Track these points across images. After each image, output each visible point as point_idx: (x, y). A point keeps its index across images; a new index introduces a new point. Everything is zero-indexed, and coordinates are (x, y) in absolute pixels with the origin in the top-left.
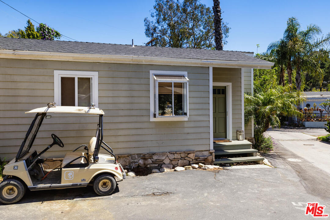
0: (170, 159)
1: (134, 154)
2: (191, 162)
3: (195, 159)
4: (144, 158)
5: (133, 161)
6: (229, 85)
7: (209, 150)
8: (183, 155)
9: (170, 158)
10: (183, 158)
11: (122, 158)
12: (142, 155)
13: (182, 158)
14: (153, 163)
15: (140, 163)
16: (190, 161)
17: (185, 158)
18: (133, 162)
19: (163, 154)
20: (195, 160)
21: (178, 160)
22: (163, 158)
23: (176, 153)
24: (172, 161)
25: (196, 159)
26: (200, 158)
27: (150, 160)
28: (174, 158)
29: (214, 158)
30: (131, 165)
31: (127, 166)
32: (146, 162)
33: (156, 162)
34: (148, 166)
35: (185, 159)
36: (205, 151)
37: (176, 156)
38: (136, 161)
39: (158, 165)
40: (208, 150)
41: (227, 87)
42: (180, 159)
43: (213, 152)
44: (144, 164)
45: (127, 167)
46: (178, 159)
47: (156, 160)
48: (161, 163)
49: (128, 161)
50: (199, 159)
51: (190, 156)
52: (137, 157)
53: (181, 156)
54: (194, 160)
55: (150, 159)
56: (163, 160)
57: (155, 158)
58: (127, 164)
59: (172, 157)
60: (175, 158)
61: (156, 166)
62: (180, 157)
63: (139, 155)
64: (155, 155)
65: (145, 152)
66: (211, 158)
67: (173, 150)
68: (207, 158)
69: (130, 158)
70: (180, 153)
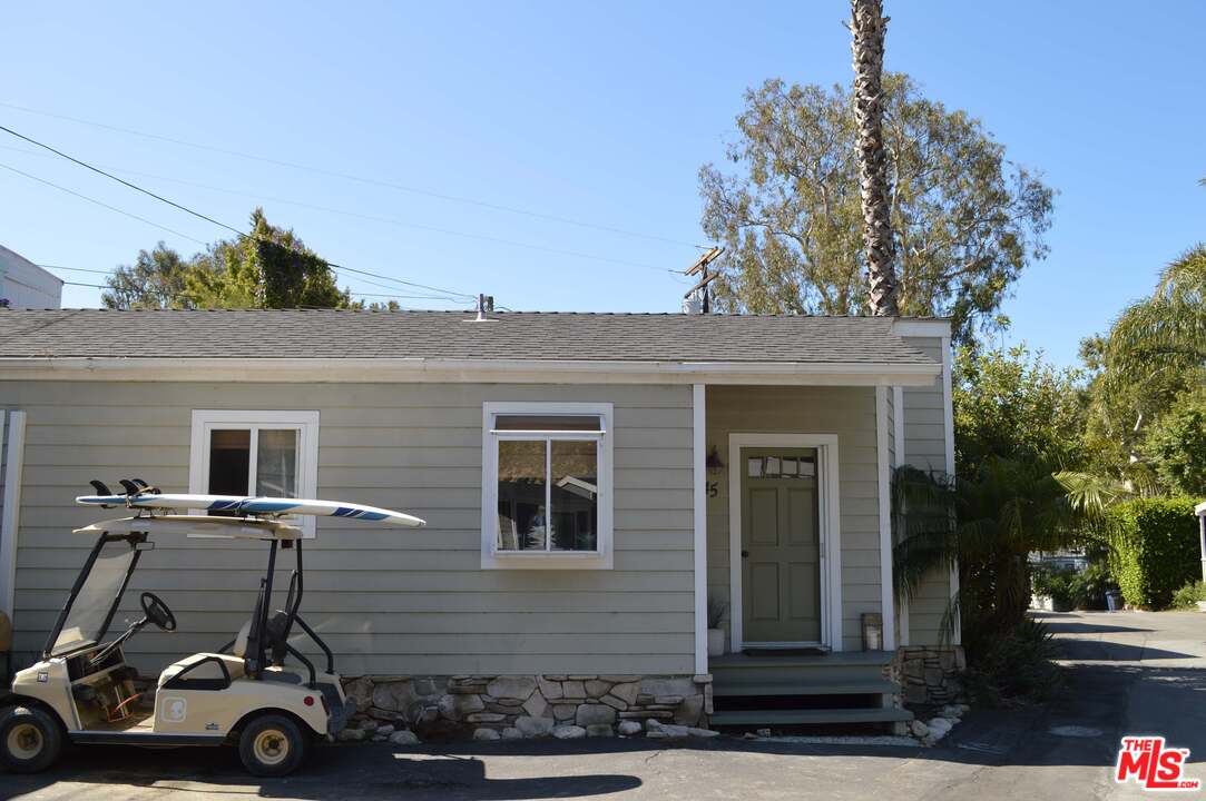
0: (546, 700)
1: (425, 677)
2: (622, 714)
3: (637, 704)
4: (459, 692)
5: (420, 698)
6: (829, 444)
7: (693, 675)
8: (594, 689)
9: (547, 697)
10: (593, 698)
11: (383, 686)
12: (450, 682)
13: (590, 697)
14: (489, 708)
15: (443, 708)
16: (618, 711)
17: (601, 699)
18: (420, 702)
19: (523, 681)
20: (637, 708)
21: (577, 706)
22: (524, 694)
23: (568, 680)
24: (554, 705)
25: (641, 704)
26: (657, 701)
27: (476, 698)
28: (563, 698)
29: (709, 703)
30: (416, 712)
31: (400, 713)
32: (464, 705)
33: (500, 708)
34: (471, 719)
35: (601, 703)
36: (678, 676)
37: (571, 690)
38: (430, 698)
39: (503, 716)
40: (688, 676)
41: (820, 451)
42: (582, 701)
43: (708, 683)
44: (458, 711)
45: (400, 717)
46: (577, 702)
47: (499, 699)
48: (516, 710)
49: (400, 697)
50: (656, 704)
51: (619, 691)
52: (434, 688)
53: (589, 691)
54: (633, 708)
55: (479, 694)
56: (524, 701)
57: (496, 691)
58: (400, 708)
59: (553, 691)
60: (567, 695)
61: (496, 719)
62: (584, 695)
63: (441, 679)
64: (494, 682)
65: (462, 669)
66: (701, 704)
67: (559, 670)
68: (682, 703)
69: (411, 689)
70: (584, 681)
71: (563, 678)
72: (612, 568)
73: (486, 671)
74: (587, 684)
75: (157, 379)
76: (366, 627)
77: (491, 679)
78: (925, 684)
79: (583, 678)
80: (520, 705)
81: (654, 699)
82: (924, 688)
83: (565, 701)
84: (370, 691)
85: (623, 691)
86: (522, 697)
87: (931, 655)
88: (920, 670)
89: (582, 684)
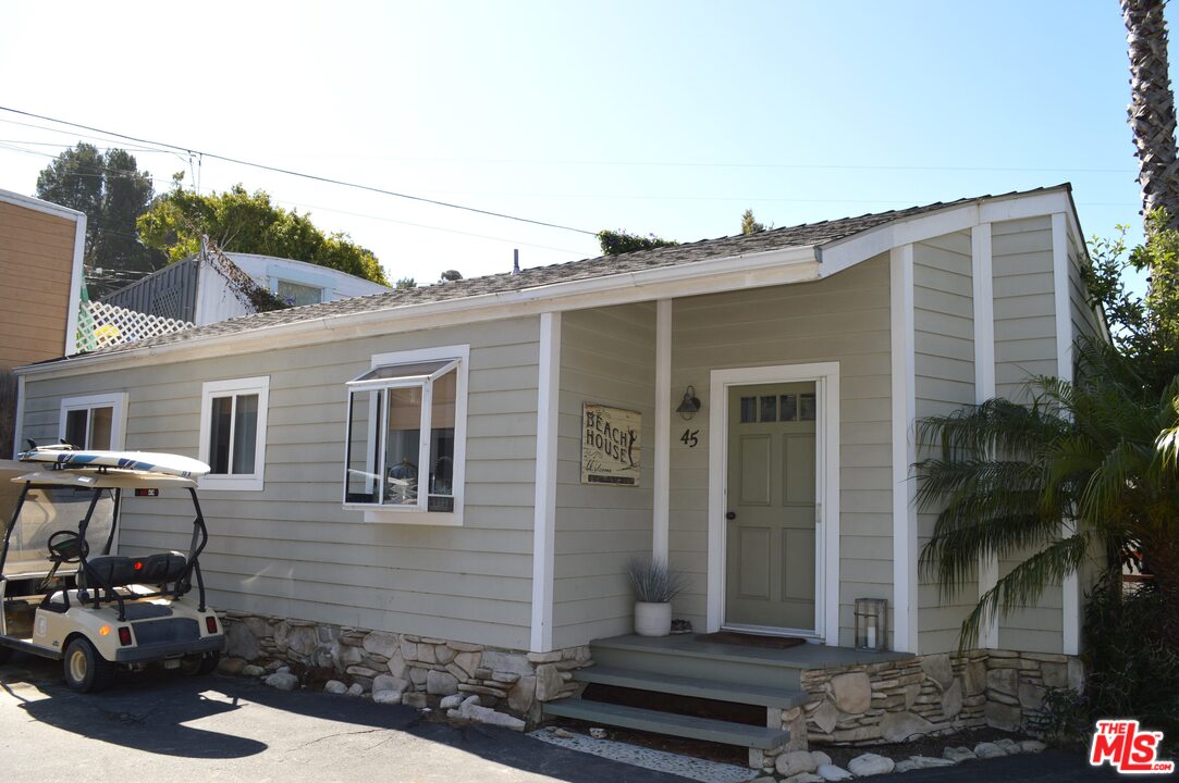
0: (405, 660)
1: (327, 625)
2: (463, 687)
3: (475, 678)
4: (344, 642)
5: (321, 645)
7: (528, 652)
8: (442, 655)
9: (405, 657)
10: (440, 664)
11: (297, 629)
12: (341, 632)
13: (438, 663)
14: (364, 662)
15: (333, 656)
16: (460, 682)
17: (447, 667)
19: (390, 639)
20: (475, 682)
21: (428, 670)
22: (389, 652)
23: (422, 643)
24: (410, 666)
25: (479, 678)
26: (494, 677)
27: (356, 650)
28: (417, 661)
32: (347, 656)
33: (371, 664)
34: (349, 670)
35: (446, 670)
36: (515, 651)
37: (424, 654)
38: (327, 646)
39: (372, 672)
40: (523, 652)
41: (818, 384)
42: (433, 666)
43: (540, 663)
46: (427, 666)
47: (371, 654)
48: (383, 667)
49: (308, 642)
50: (492, 680)
51: (460, 659)
52: (330, 636)
53: (438, 656)
54: (471, 680)
55: (357, 647)
56: (389, 659)
57: (369, 646)
59: (412, 652)
60: (421, 659)
61: (368, 673)
62: (434, 661)
63: (336, 629)
64: (367, 636)
65: (349, 622)
66: (533, 688)
67: (417, 631)
68: (515, 683)
69: (314, 635)
70: (435, 645)
71: (417, 640)
72: (461, 524)
73: (365, 626)
74: (438, 649)
75: (189, 359)
76: (290, 574)
77: (367, 633)
78: (1018, 705)
79: (435, 642)
80: (386, 663)
81: (491, 674)
82: (1016, 711)
83: (417, 664)
84: (288, 632)
85: (465, 660)
86: (387, 655)
87: (1026, 665)
88: (1012, 684)
89: (431, 648)
